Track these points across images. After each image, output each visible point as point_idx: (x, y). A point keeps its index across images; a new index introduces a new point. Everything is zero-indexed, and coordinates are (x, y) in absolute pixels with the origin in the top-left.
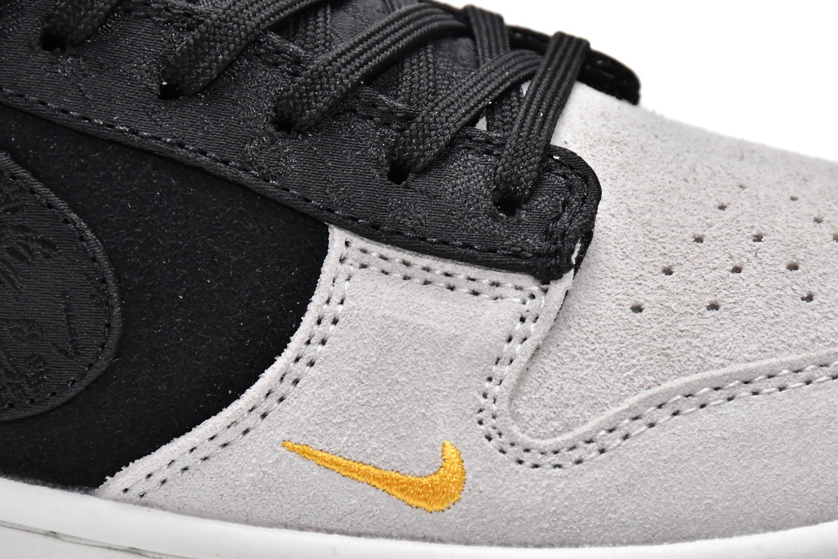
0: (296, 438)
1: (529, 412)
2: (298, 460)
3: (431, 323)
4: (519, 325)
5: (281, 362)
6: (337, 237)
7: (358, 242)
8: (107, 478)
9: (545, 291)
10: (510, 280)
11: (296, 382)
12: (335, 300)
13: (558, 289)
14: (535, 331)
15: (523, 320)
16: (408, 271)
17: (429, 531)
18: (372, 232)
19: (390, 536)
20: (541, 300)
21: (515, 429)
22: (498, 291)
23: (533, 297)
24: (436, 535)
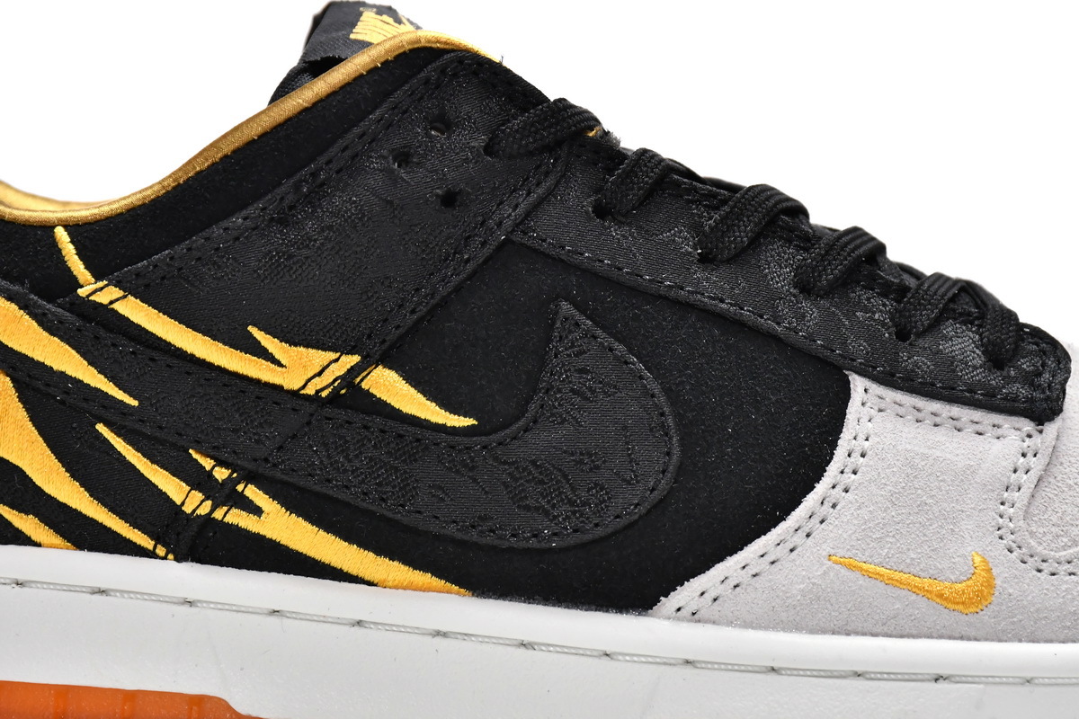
0: (841, 552)
1: (1041, 530)
2: (843, 571)
3: (948, 456)
4: (1022, 459)
5: (821, 488)
6: (858, 384)
7: (876, 389)
8: (662, 598)
9: (1041, 432)
10: (1007, 422)
11: (834, 506)
12: (861, 437)
13: (1051, 429)
14: (1037, 465)
15: (1024, 455)
16: (920, 416)
17: (966, 631)
18: (889, 378)
19: (930, 637)
20: (1037, 439)
21: (1033, 543)
22: (1000, 432)
23: (1030, 436)
24: (973, 634)
